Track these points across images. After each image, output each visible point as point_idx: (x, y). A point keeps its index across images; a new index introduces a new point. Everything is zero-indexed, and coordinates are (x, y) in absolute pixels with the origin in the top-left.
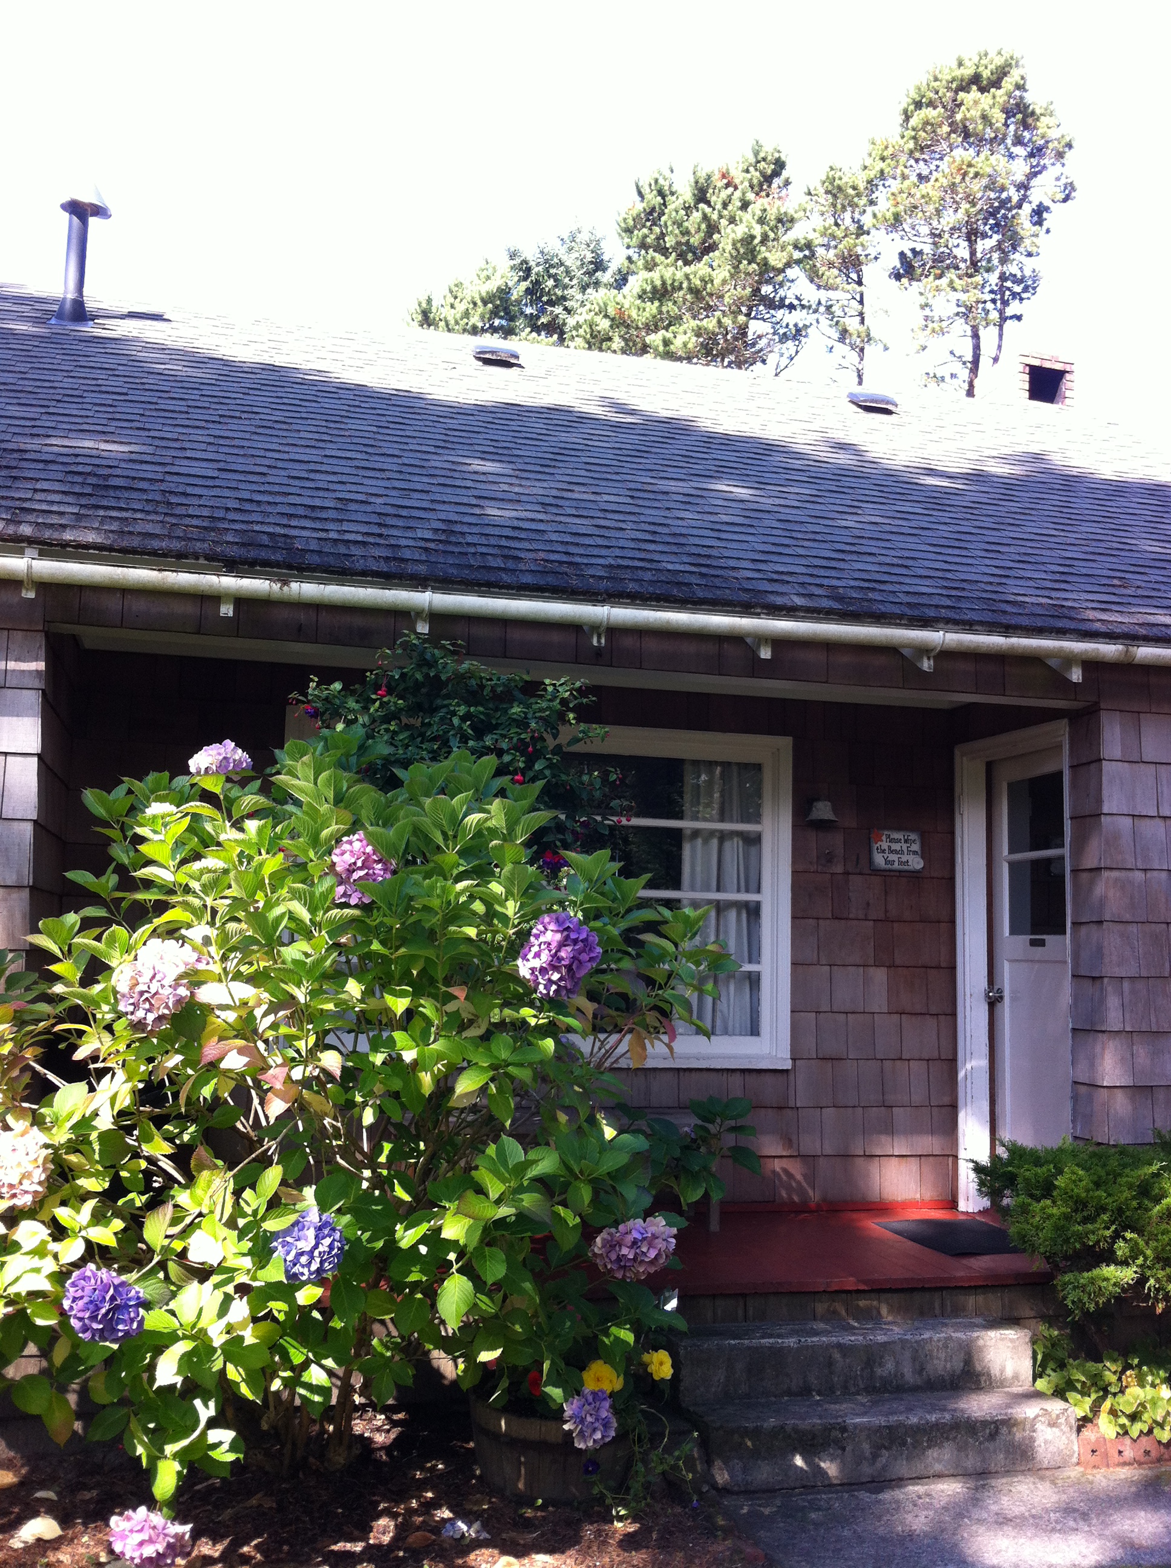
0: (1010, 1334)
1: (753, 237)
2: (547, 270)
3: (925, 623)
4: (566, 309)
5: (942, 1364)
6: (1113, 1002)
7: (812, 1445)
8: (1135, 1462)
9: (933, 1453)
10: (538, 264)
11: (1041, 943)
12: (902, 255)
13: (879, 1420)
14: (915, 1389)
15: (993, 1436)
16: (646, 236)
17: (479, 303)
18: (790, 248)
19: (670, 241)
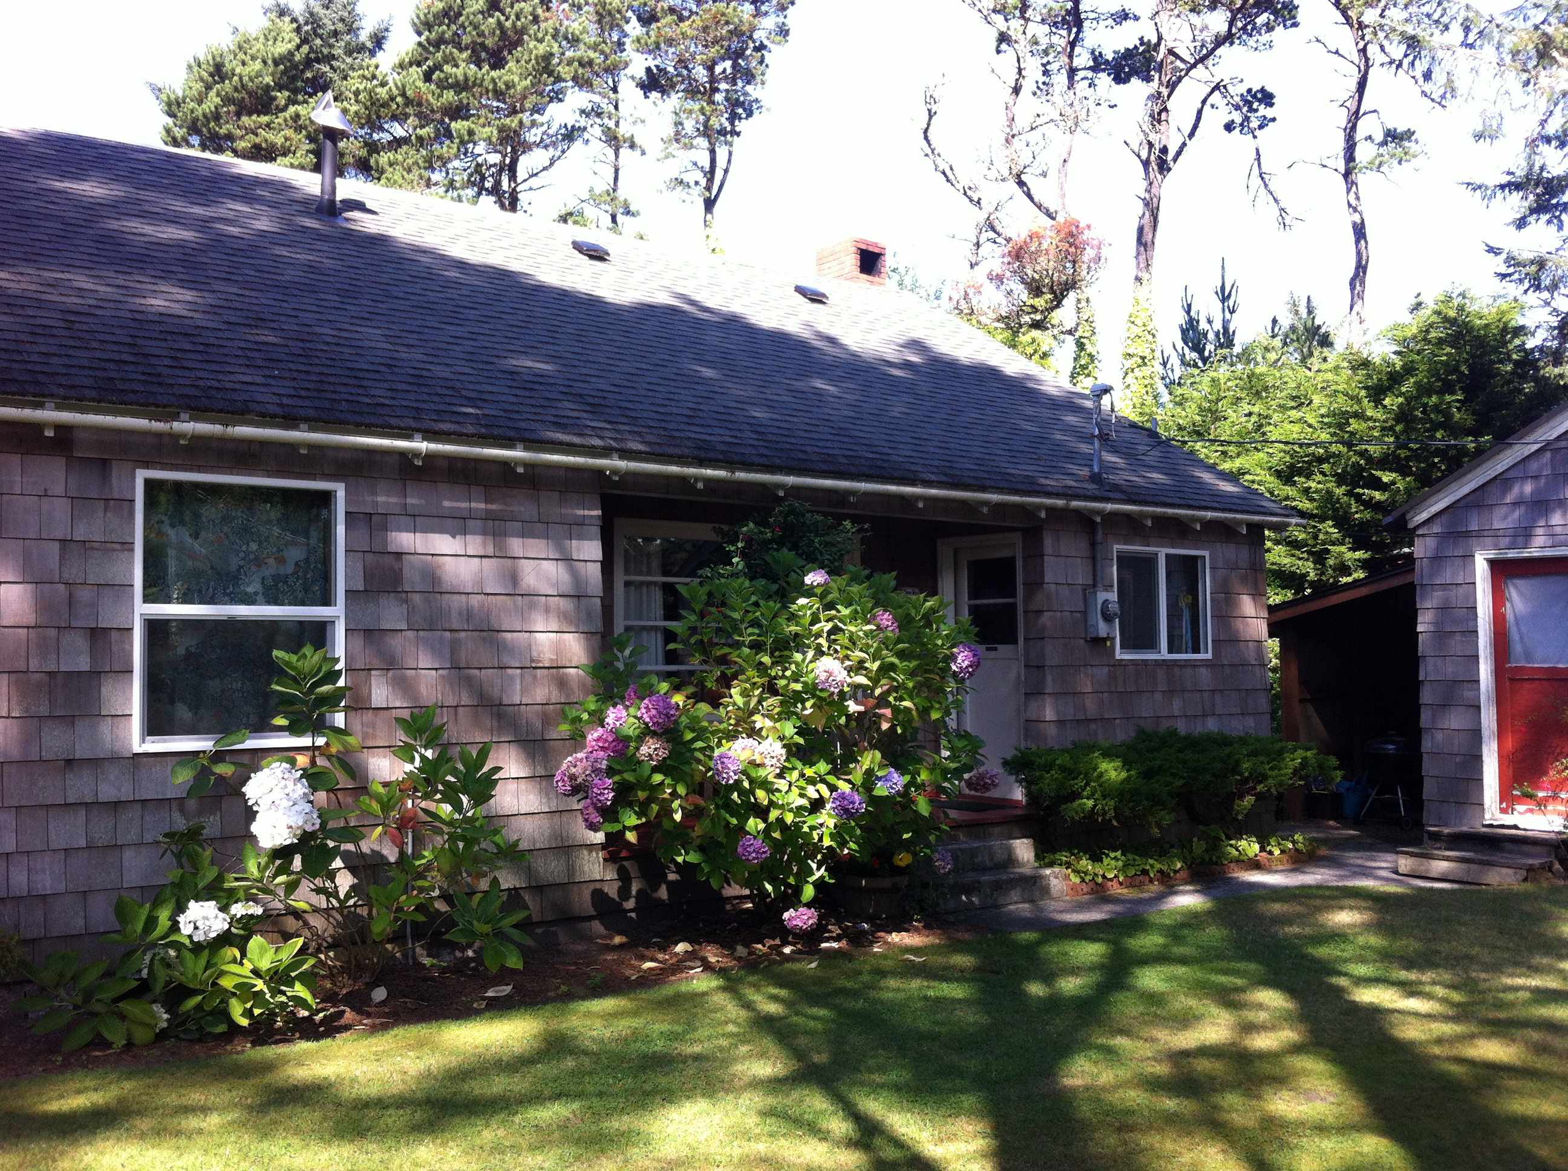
0: (1025, 841)
1: (552, 55)
2: (314, 30)
3: (983, 489)
4: (332, 67)
5: (1000, 856)
6: (1049, 679)
7: (969, 890)
8: (1087, 893)
9: (1013, 893)
10: (306, 23)
11: (995, 649)
12: (648, 70)
13: (992, 878)
14: (990, 869)
15: (1035, 883)
16: (443, 33)
17: (270, 62)
18: (576, 64)
19: (466, 40)
